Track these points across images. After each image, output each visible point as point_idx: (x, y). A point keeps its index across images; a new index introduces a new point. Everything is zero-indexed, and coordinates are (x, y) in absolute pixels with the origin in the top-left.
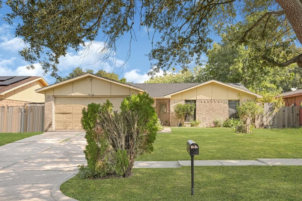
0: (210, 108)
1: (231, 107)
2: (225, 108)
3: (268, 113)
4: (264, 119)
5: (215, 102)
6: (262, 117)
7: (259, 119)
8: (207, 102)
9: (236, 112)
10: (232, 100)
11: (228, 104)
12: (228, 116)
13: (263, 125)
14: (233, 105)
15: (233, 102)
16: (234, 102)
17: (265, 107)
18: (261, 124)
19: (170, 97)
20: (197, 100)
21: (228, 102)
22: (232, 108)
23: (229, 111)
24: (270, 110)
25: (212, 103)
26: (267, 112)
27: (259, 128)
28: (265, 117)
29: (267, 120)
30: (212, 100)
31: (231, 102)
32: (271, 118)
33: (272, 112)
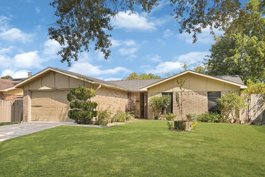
0: (188, 100)
1: (211, 99)
2: (204, 100)
3: (257, 106)
4: (251, 113)
5: (193, 94)
6: (249, 111)
7: (245, 113)
8: (184, 94)
9: (216, 104)
10: (212, 92)
11: (207, 96)
12: (207, 109)
13: (249, 120)
14: (213, 97)
15: (213, 94)
16: (215, 94)
17: (252, 99)
18: (247, 119)
19: (146, 90)
20: (173, 93)
21: (207, 94)
22: (212, 101)
23: (209, 104)
24: (258, 103)
25: (190, 95)
26: (255, 105)
27: (244, 123)
28: (252, 111)
29: (255, 114)
30: (189, 92)
31: (211, 94)
32: (260, 113)
33: (262, 106)
